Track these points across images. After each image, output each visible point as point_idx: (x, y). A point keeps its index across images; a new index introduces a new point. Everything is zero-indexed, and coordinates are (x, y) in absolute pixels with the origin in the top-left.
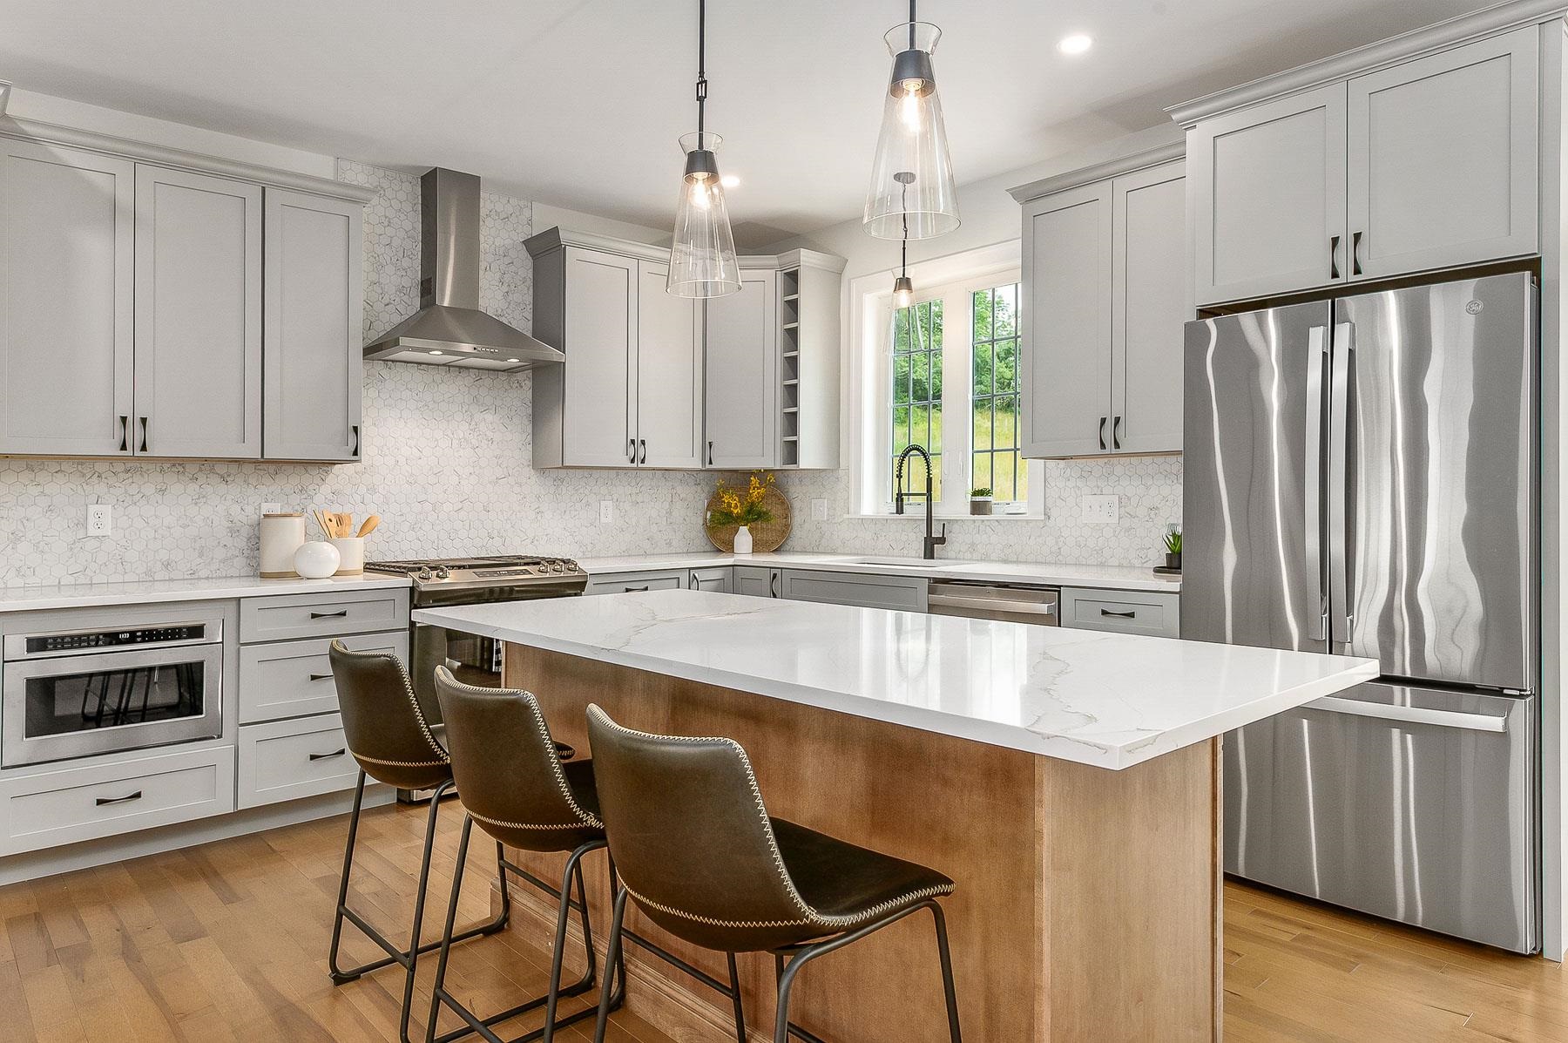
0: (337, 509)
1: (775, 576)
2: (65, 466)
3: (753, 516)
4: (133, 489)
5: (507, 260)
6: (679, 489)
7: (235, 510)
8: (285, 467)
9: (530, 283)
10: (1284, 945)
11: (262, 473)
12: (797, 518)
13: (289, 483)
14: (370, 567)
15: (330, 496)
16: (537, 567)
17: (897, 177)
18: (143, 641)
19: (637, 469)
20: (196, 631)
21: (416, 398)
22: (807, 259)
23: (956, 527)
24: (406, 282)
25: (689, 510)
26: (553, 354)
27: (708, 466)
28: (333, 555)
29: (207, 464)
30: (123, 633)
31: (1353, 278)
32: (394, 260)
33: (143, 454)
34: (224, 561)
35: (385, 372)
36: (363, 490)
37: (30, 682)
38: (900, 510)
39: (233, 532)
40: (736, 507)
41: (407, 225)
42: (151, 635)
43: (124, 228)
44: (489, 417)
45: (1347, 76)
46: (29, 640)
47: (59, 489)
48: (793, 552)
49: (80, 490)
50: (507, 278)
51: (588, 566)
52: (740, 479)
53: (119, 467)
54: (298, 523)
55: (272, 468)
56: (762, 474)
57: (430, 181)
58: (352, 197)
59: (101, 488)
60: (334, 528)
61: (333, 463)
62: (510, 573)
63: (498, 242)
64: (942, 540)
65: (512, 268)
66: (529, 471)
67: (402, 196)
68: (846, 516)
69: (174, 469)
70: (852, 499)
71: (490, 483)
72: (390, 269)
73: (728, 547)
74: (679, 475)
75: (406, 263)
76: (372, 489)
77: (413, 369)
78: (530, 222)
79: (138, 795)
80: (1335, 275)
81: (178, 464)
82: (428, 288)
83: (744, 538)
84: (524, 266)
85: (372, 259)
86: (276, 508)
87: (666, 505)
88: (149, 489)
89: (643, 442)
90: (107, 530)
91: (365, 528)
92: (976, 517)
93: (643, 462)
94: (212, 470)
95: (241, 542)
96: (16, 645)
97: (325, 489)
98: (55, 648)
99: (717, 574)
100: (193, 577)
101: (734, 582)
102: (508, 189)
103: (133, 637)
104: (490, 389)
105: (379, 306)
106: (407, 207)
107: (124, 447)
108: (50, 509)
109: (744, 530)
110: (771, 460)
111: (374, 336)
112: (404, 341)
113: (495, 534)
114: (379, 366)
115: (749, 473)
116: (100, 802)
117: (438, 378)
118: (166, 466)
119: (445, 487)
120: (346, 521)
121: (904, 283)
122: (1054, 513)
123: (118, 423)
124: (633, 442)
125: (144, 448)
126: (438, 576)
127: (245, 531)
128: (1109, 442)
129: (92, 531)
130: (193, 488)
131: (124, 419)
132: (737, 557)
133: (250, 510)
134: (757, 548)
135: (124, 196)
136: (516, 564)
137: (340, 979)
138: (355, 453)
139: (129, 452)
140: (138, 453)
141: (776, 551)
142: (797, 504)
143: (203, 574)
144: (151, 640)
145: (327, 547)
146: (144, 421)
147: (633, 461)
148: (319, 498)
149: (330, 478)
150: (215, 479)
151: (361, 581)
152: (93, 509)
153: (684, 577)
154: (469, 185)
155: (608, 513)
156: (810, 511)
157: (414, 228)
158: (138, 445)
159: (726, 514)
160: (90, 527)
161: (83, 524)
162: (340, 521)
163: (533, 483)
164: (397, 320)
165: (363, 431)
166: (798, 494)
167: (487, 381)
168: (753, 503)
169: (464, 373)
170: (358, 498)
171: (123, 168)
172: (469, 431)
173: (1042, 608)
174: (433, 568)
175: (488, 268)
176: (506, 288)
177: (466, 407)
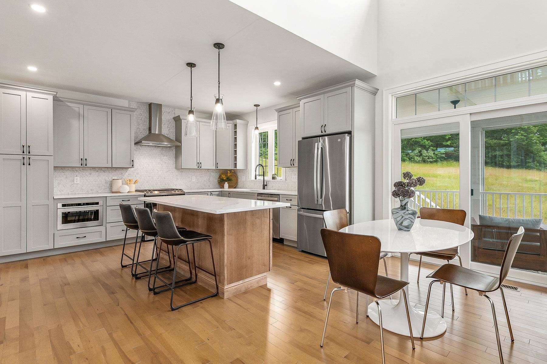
0: (130, 178)
1: (229, 193)
2: (70, 169)
3: (228, 180)
4: (84, 174)
5: (169, 122)
6: (212, 174)
7: (107, 178)
9: (175, 127)
10: (306, 262)
11: (112, 170)
12: (239, 180)
13: (118, 172)
14: (136, 191)
16: (174, 191)
17: (255, 105)
18: (86, 205)
19: (200, 169)
20: (97, 203)
22: (238, 122)
23: (269, 182)
24: (145, 128)
25: (214, 178)
26: (179, 144)
27: (217, 168)
28: (128, 188)
29: (100, 169)
30: (82, 203)
31: (325, 133)
33: (86, 166)
34: (104, 189)
35: (140, 148)
36: (135, 174)
37: (63, 213)
38: (256, 179)
39: (106, 183)
40: (224, 178)
41: (145, 115)
42: (88, 204)
43: (81, 119)
44: (165, 157)
45: (324, 93)
46: (62, 204)
47: (68, 173)
48: (238, 188)
49: (73, 174)
50: (169, 126)
51: (186, 191)
52: (225, 172)
53: (81, 169)
54: (120, 181)
55: (115, 169)
56: (230, 170)
57: (150, 105)
58: (131, 110)
59: (77, 173)
60: (128, 182)
61: (129, 168)
62: (167, 192)
63: (167, 118)
64: (266, 185)
65: (170, 124)
66: (175, 169)
67: (144, 109)
68: (248, 180)
70: (250, 177)
71: (165, 172)
72: (141, 125)
73: (222, 187)
74: (212, 170)
75: (145, 123)
76: (138, 174)
77: (147, 147)
78: (174, 113)
79: (85, 237)
80: (322, 132)
81: (94, 168)
82: (150, 129)
83: (226, 185)
84: (173, 123)
85: (137, 123)
86: (116, 178)
87: (208, 177)
88: (87, 173)
89: (201, 163)
90: (78, 182)
91: (135, 182)
92: (273, 180)
93: (201, 167)
94: (101, 170)
95: (108, 185)
96: (60, 205)
97: (127, 174)
98: (68, 206)
99: (217, 193)
100: (97, 192)
101: (221, 194)
102: (169, 107)
103: (84, 204)
104: (165, 151)
105: (139, 133)
106: (145, 111)
107: (82, 165)
108: (66, 178)
109: (226, 183)
110: (231, 167)
111: (138, 140)
112: (143, 142)
114: (139, 147)
115: (228, 170)
116: (77, 238)
117: (153, 149)
118: (91, 169)
119: (155, 173)
120: (131, 181)
121: (257, 128)
122: (287, 179)
123: (81, 160)
124: (198, 163)
125: (86, 165)
126: (150, 192)
127: (109, 183)
128: (292, 165)
129: (75, 182)
130: (97, 173)
131: (82, 159)
132: (225, 189)
133: (110, 178)
134: (229, 187)
135: (81, 112)
136: (169, 190)
137: (123, 267)
138: (133, 166)
139: (83, 166)
140: (85, 166)
141: (235, 188)
142: (239, 177)
143: (99, 192)
144: (88, 205)
145: (126, 186)
146: (86, 159)
147: (198, 167)
148: (125, 176)
149: (128, 171)
151: (135, 193)
152: (75, 178)
153: (209, 193)
154: (159, 106)
155: (194, 179)
156: (242, 179)
157: (147, 116)
158: (85, 164)
159: (222, 179)
160: (75, 181)
161: (73, 181)
162: (130, 181)
163: (176, 172)
164: (143, 136)
165: (134, 161)
166: (239, 174)
167: (164, 149)
168: (228, 177)
169: (159, 148)
170: (134, 176)
171: (81, 106)
172: (160, 161)
173: (276, 199)
174: (149, 191)
175: (164, 124)
176: (169, 128)
177: (159, 155)
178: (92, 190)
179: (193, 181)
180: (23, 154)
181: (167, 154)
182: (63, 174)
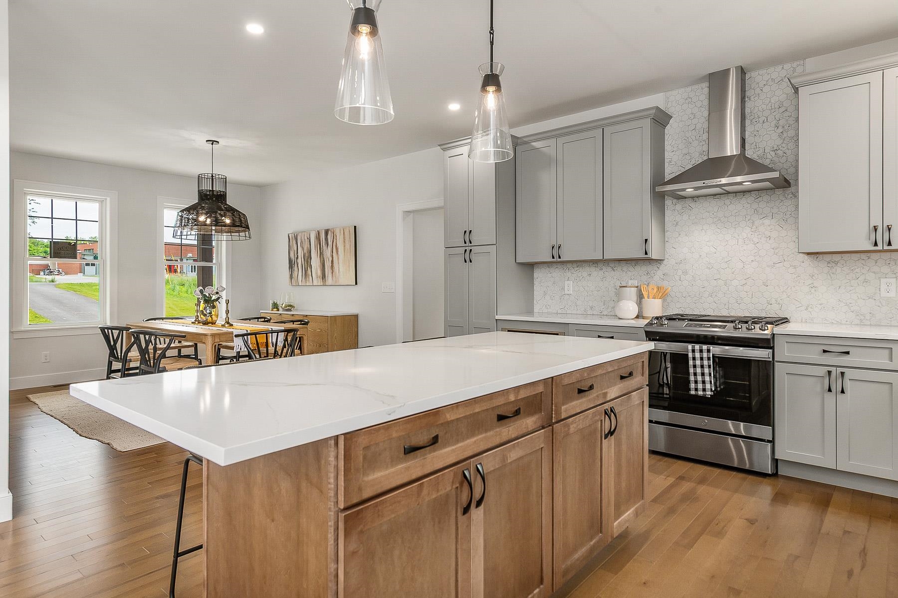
5: (782, 110)
8: (640, 262)
11: (629, 265)
13: (641, 270)
15: (662, 277)
19: (883, 251)
21: (713, 216)
32: (697, 137)
36: (680, 273)
44: (767, 222)
50: (781, 122)
59: (568, 274)
65: (787, 114)
69: (594, 265)
71: (768, 266)
76: (685, 273)
85: (684, 141)
90: (571, 292)
93: (889, 245)
97: (660, 273)
104: (767, 202)
113: (773, 301)
117: (727, 202)
119: (733, 270)
129: (566, 292)
130: (601, 273)
148: (656, 278)
150: (609, 269)
152: (567, 283)
160: (566, 290)
161: (563, 289)
167: (766, 198)
169: (747, 195)
170: (678, 278)
172: (751, 233)
175: (765, 121)
176: (780, 130)
177: (749, 217)
178: (591, 308)
179: (884, 294)
180: (466, 245)
181: (775, 210)
182: (550, 275)
